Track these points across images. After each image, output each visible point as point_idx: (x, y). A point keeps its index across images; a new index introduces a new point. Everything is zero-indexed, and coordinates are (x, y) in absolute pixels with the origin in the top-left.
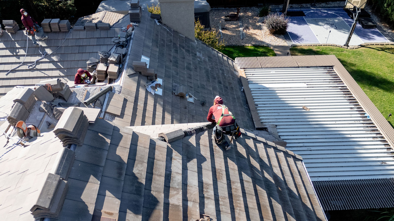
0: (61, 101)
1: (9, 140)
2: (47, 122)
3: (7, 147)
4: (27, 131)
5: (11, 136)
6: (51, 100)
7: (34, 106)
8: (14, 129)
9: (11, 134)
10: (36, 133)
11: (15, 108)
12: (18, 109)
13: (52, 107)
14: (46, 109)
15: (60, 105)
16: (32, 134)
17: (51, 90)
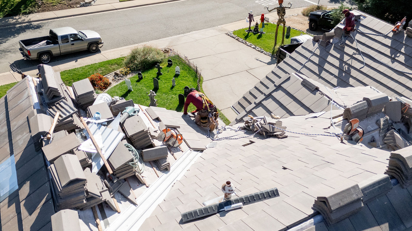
0: (403, 128)
1: (331, 127)
2: (373, 137)
3: (326, 130)
4: (354, 131)
5: (335, 124)
6: (394, 121)
7: (376, 115)
8: (342, 121)
9: (336, 123)
10: (359, 139)
11: (360, 104)
12: (362, 107)
13: (390, 128)
14: (384, 125)
15: (399, 131)
16: (354, 138)
17: (405, 111)
